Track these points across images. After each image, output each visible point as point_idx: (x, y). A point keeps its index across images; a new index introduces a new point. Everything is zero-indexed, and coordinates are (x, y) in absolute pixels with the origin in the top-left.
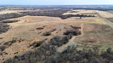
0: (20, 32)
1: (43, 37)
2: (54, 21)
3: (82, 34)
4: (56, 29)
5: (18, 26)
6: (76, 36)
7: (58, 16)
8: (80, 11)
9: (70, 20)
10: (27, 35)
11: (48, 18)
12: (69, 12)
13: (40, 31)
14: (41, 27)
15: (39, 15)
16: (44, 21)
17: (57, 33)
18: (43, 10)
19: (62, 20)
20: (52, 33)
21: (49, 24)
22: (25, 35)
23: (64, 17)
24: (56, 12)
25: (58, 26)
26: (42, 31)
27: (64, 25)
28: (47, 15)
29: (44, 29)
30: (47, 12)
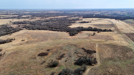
0: (17, 62)
1: (49, 69)
2: (60, 41)
3: (99, 63)
4: (64, 54)
5: (13, 50)
6: (91, 67)
8: (92, 20)
9: (81, 37)
10: (26, 67)
11: (52, 33)
12: (79, 21)
13: (43, 59)
14: (44, 51)
15: (39, 29)
16: (47, 39)
17: (66, 61)
18: (45, 19)
19: (70, 37)
20: (60, 61)
21: (54, 46)
22: (25, 67)
23: (73, 33)
24: (61, 23)
25: (67, 48)
26: (46, 59)
27: (74, 47)
28: (50, 29)
29: (48, 56)
30: (50, 22)
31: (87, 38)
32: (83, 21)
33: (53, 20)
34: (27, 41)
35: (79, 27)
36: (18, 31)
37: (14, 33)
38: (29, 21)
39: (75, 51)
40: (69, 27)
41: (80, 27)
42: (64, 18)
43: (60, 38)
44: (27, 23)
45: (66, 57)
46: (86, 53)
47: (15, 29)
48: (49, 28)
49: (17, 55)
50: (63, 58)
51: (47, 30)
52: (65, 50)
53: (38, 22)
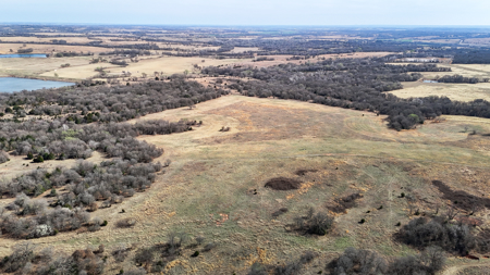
0: (199, 196)
1: (296, 240)
2: (349, 143)
4: (358, 196)
5: (192, 156)
6: (464, 262)
7: (372, 103)
9: (434, 137)
10: (225, 218)
11: (322, 114)
12: (434, 75)
14: (287, 174)
15: (280, 97)
16: (301, 133)
17: (362, 221)
18: (303, 61)
19: (391, 134)
20: (338, 218)
21: (325, 160)
22: (220, 218)
23: (405, 120)
24: (362, 77)
25: (370, 175)
26: (290, 202)
27: (403, 176)
28: (318, 97)
29: (300, 191)
30: (321, 73)
31: (460, 144)
32: (450, 74)
33: (332, 65)
34: (237, 131)
35: (431, 98)
36: (214, 98)
37: (202, 103)
38: (250, 68)
39: (403, 191)
40: (390, 95)
41: (436, 98)
42: (375, 59)
43: (349, 135)
44: (245, 72)
45: (364, 206)
46: (449, 202)
47: (207, 91)
48: (313, 94)
49: (201, 173)
50: (350, 207)
51: (305, 100)
52: (364, 180)
53: (281, 70)
